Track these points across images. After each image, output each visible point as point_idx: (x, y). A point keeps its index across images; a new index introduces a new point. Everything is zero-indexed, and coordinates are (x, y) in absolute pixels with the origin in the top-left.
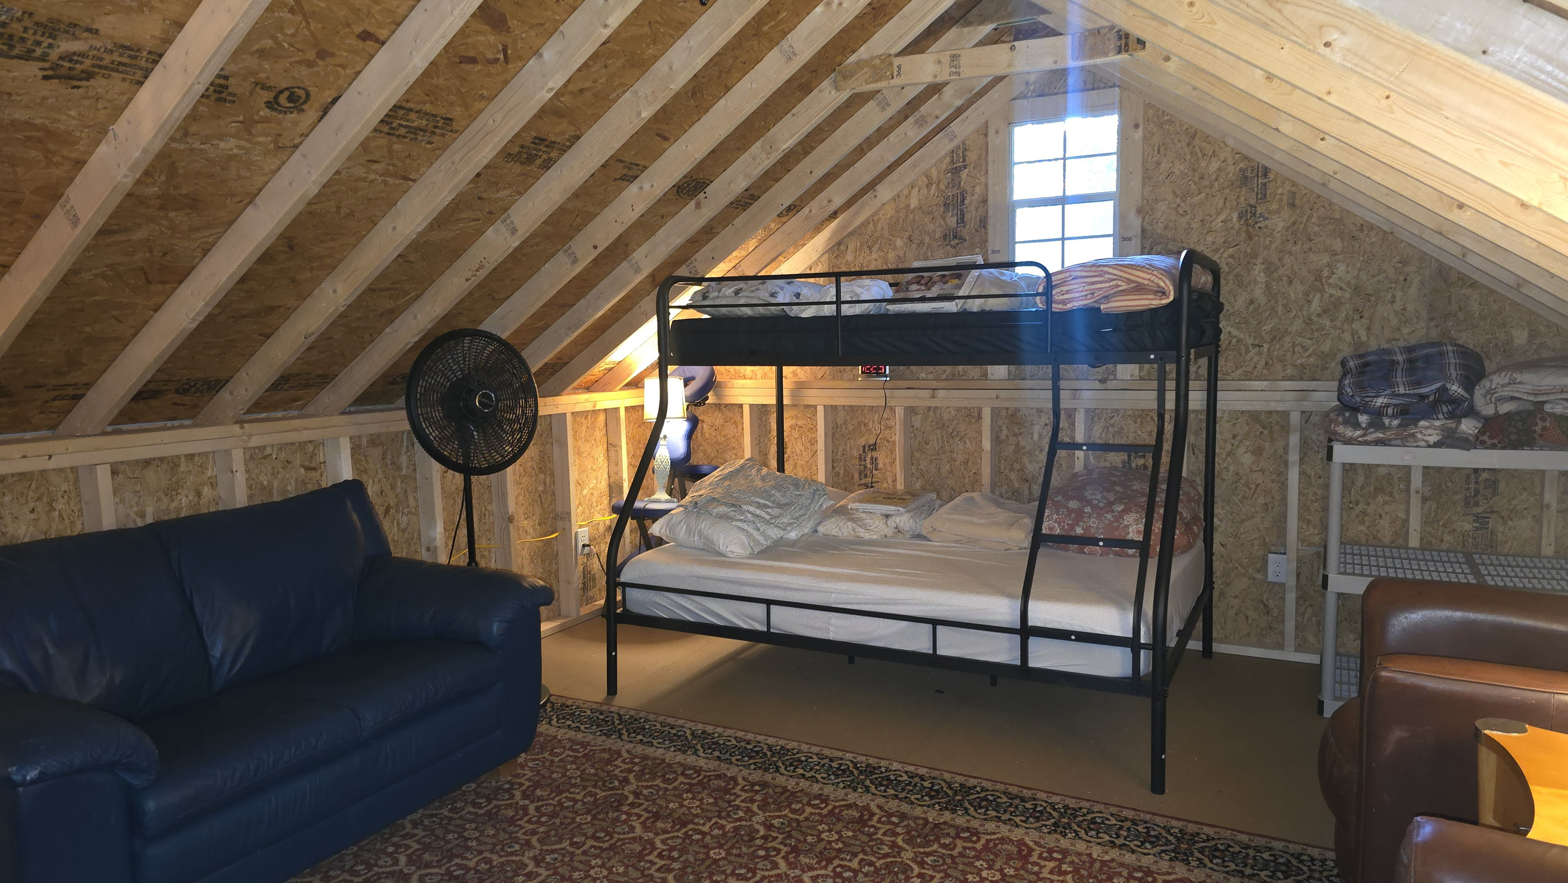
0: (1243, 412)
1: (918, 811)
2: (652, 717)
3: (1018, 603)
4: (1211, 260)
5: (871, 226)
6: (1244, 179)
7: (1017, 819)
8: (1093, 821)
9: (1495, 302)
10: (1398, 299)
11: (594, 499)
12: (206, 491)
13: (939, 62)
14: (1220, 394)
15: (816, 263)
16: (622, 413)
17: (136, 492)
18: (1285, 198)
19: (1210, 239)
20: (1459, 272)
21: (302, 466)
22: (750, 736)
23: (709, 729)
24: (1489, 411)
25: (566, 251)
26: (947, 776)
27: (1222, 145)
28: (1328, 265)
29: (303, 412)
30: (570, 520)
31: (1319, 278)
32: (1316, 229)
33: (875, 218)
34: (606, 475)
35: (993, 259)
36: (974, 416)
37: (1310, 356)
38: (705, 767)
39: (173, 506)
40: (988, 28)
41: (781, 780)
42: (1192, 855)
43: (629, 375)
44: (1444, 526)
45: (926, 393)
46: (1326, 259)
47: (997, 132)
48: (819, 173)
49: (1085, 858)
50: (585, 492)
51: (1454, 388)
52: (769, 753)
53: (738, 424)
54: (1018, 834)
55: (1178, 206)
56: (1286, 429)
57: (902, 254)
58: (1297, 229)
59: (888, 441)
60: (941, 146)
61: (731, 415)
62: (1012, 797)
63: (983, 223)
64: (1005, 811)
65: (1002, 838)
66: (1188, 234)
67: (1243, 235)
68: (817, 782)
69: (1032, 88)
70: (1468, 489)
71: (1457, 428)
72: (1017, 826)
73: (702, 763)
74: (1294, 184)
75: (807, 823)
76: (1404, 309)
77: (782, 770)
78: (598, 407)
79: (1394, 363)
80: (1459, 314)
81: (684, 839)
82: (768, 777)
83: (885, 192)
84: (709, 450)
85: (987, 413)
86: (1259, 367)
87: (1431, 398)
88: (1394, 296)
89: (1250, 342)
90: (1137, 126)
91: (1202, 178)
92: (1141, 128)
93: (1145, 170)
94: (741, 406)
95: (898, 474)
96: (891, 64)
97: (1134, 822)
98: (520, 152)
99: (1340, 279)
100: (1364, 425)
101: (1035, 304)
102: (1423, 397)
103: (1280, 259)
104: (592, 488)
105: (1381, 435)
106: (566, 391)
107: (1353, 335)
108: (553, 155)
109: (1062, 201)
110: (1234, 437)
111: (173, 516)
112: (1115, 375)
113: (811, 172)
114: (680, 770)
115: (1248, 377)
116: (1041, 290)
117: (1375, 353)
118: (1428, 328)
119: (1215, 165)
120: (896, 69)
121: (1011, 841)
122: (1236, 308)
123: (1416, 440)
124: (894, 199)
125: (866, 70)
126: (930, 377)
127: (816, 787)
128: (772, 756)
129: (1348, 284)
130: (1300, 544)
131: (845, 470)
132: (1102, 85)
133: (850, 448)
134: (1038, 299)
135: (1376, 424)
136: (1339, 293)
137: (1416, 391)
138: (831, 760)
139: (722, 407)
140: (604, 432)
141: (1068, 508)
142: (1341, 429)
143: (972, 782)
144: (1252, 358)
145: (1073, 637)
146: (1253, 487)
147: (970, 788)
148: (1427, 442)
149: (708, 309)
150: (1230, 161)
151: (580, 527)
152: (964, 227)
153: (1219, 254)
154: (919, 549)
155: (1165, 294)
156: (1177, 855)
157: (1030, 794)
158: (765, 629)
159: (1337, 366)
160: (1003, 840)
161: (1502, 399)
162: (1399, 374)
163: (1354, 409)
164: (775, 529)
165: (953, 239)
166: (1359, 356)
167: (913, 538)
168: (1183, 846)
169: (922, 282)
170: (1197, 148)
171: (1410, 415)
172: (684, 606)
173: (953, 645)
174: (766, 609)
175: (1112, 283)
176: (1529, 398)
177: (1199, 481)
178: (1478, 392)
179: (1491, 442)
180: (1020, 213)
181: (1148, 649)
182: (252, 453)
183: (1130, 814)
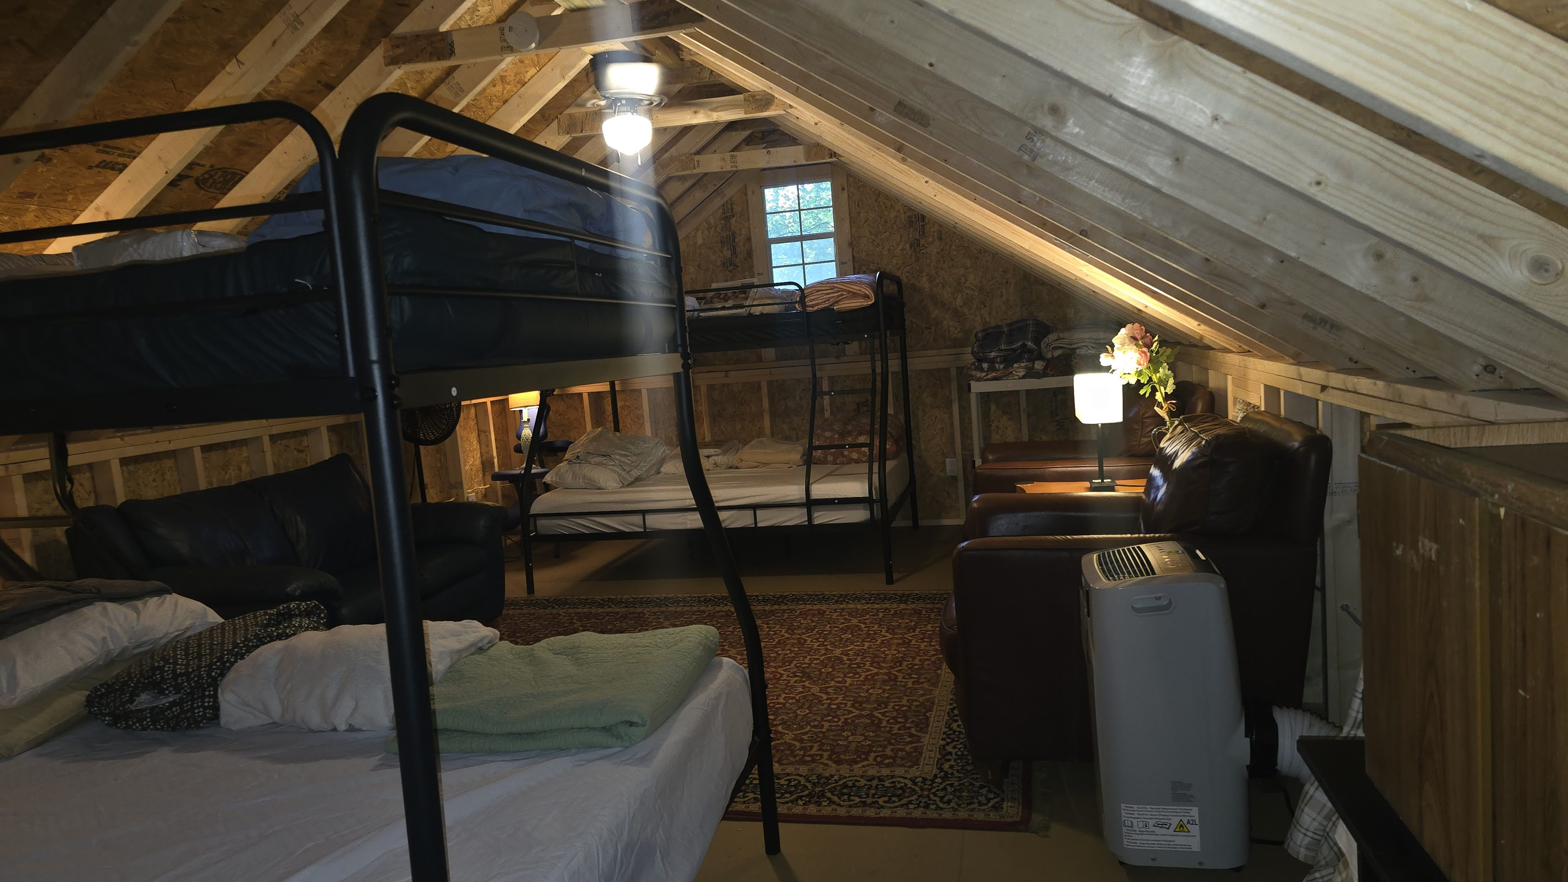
0: (924, 371)
3: (803, 487)
4: (898, 277)
6: (911, 223)
7: (815, 602)
8: (856, 597)
9: (1055, 293)
10: (1004, 294)
11: (473, 473)
13: (724, 159)
14: (908, 361)
16: (489, 405)
18: (936, 234)
19: (894, 261)
20: (1035, 277)
21: (295, 449)
22: (641, 596)
23: (613, 597)
24: (1049, 356)
27: (896, 201)
28: (964, 275)
30: (462, 488)
31: (959, 284)
32: (955, 253)
34: (479, 455)
35: (761, 282)
36: (755, 388)
37: (958, 333)
39: (227, 477)
42: (909, 601)
44: (1042, 430)
45: (721, 375)
46: (962, 271)
47: (753, 193)
49: (854, 609)
50: (468, 467)
51: (1030, 343)
52: (657, 600)
53: (581, 407)
54: (817, 607)
55: (874, 240)
56: (949, 379)
58: (944, 253)
60: (717, 203)
62: (811, 595)
63: (749, 254)
64: (808, 601)
66: (881, 259)
67: (914, 258)
71: (1033, 366)
72: (816, 604)
74: (940, 226)
76: (1008, 300)
79: (1002, 332)
80: (1037, 301)
82: (664, 609)
84: (557, 431)
85: (764, 384)
86: (930, 342)
87: (1019, 351)
88: (1002, 293)
89: (924, 326)
90: (843, 189)
91: (886, 222)
92: (846, 190)
93: (851, 217)
94: (580, 394)
95: (706, 433)
96: (693, 159)
97: (878, 594)
99: (971, 283)
100: (986, 370)
101: (795, 308)
102: (1014, 350)
103: (936, 273)
104: (471, 465)
105: (995, 375)
107: (982, 318)
109: (801, 238)
110: (920, 387)
111: (227, 485)
112: (844, 353)
115: (925, 348)
116: (798, 300)
117: (994, 327)
118: (1022, 311)
119: (893, 214)
120: (696, 162)
121: (813, 609)
122: (913, 305)
123: (1014, 375)
125: (676, 163)
126: (722, 363)
127: (695, 609)
129: (976, 286)
130: (963, 450)
134: (797, 305)
135: (992, 369)
136: (972, 292)
137: (1011, 347)
138: (699, 598)
140: (475, 421)
141: (826, 435)
142: (974, 373)
143: (786, 594)
144: (926, 336)
145: (836, 502)
146: (933, 418)
147: (786, 596)
148: (1018, 376)
150: (902, 211)
151: (469, 493)
152: (737, 257)
153: (900, 272)
154: (733, 473)
155: (869, 298)
156: (901, 601)
157: (820, 593)
158: (642, 530)
159: (973, 338)
160: (809, 610)
161: (1055, 348)
162: (1003, 338)
163: (980, 360)
164: (635, 470)
165: (730, 266)
166: (984, 331)
167: (726, 468)
168: (904, 598)
169: (721, 297)
170: (881, 203)
171: (1008, 361)
172: (581, 524)
173: (767, 519)
174: (642, 517)
175: (839, 293)
176: (1069, 347)
177: (902, 417)
178: (1043, 346)
179: (1051, 373)
180: (774, 248)
181: (877, 502)
182: (272, 438)
183: (876, 592)
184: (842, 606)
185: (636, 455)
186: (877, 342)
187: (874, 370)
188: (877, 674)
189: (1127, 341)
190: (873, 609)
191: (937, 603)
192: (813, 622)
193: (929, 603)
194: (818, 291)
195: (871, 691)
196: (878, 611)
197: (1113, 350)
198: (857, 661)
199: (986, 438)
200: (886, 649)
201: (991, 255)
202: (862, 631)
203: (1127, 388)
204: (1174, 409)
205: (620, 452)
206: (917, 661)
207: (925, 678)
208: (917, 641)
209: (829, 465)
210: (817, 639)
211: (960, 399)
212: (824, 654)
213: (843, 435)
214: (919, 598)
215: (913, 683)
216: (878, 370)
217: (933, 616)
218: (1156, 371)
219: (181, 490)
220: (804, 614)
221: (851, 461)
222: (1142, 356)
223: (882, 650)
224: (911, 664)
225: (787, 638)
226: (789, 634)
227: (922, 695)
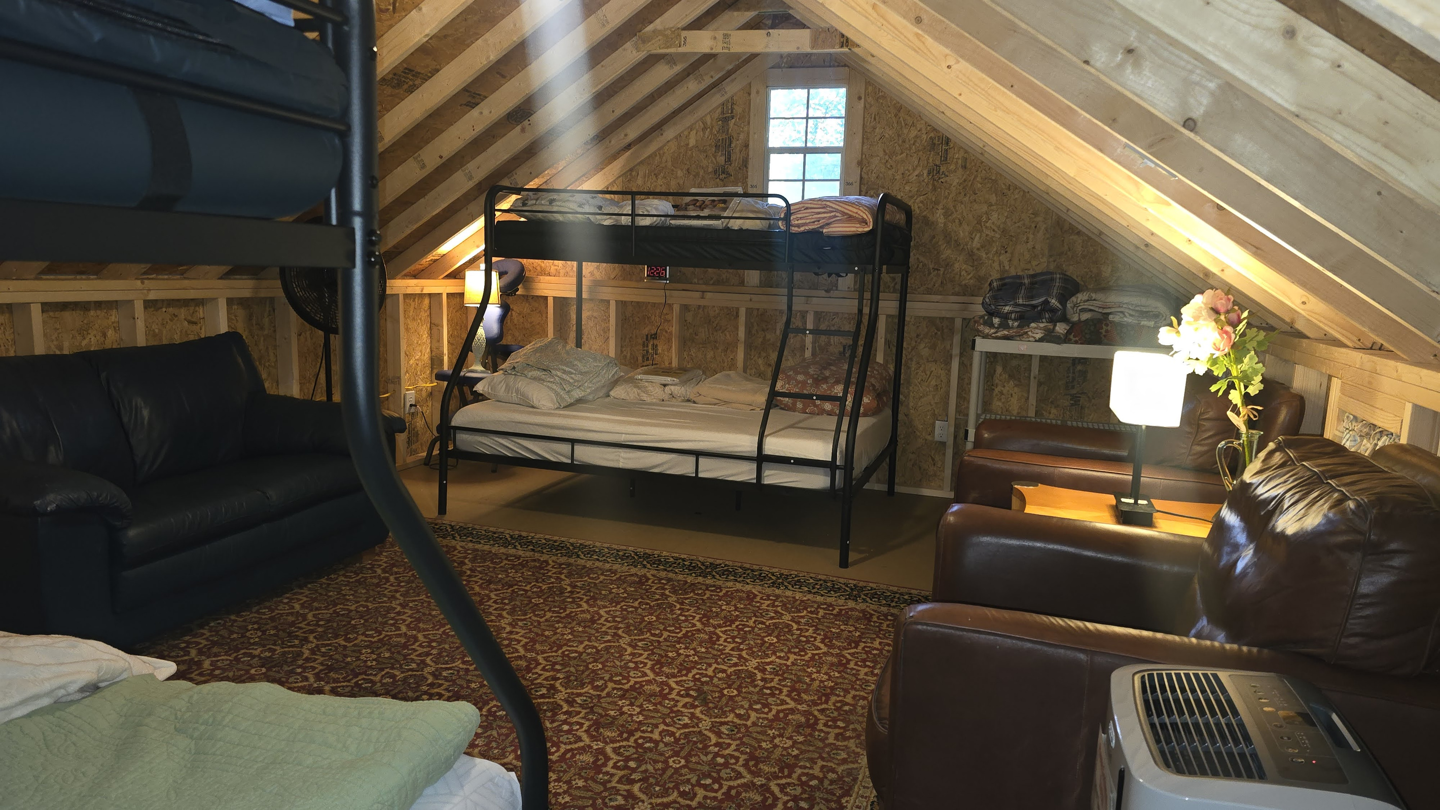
0: (924, 318)
1: (680, 577)
2: (477, 527)
3: (756, 439)
4: (907, 205)
5: (657, 158)
6: (932, 146)
7: (748, 581)
8: (799, 581)
9: (1091, 246)
10: (1030, 240)
11: (419, 368)
12: (110, 333)
13: (715, 38)
14: (908, 304)
15: (612, 184)
16: (444, 297)
17: (56, 329)
18: (960, 162)
19: (908, 188)
21: (185, 319)
22: (556, 538)
23: (524, 534)
24: (1075, 318)
25: (415, 159)
26: (701, 559)
27: (919, 118)
28: (986, 213)
29: (185, 275)
30: (400, 384)
31: (979, 222)
32: (979, 185)
33: (661, 152)
34: (428, 350)
35: (751, 191)
36: (733, 314)
37: (971, 278)
38: (523, 555)
39: (84, 343)
40: (750, 15)
41: (581, 562)
42: (860, 597)
43: (452, 267)
44: (1052, 402)
45: (698, 294)
46: (985, 208)
47: (758, 92)
48: (619, 112)
49: (791, 599)
50: (411, 362)
51: (1053, 301)
52: (571, 548)
53: (544, 313)
54: (748, 588)
55: (887, 161)
56: (952, 331)
57: (681, 183)
58: (967, 185)
59: (666, 332)
60: (716, 100)
61: (537, 305)
62: (746, 569)
63: (745, 163)
64: (740, 577)
65: (737, 590)
66: (893, 183)
67: (930, 187)
68: (608, 562)
69: (785, 61)
70: (1068, 377)
71: (1054, 328)
72: (748, 584)
73: (521, 553)
74: (966, 152)
75: (601, 584)
76: (1034, 248)
77: (582, 556)
78: (424, 292)
79: (1022, 284)
80: (1069, 253)
81: (512, 594)
82: (572, 560)
83: (670, 133)
84: (517, 334)
85: (742, 312)
86: (937, 285)
87: (1039, 308)
88: (1028, 239)
89: (931, 267)
90: (860, 98)
91: (904, 142)
92: (863, 100)
93: (864, 132)
94: (546, 298)
95: (673, 357)
96: (679, 35)
97: (825, 581)
98: (392, 78)
99: (993, 223)
100: (996, 326)
101: (779, 226)
102: (1034, 307)
103: (954, 207)
104: (418, 360)
105: (1007, 333)
106: (399, 276)
107: (1000, 265)
108: (417, 82)
109: (806, 151)
110: (918, 336)
112: (837, 287)
113: (613, 111)
114: (504, 557)
115: (929, 292)
116: (782, 216)
117: (1013, 277)
118: (1049, 262)
119: (913, 133)
120: (683, 39)
121: (743, 591)
122: (923, 241)
123: (1029, 336)
124: (676, 138)
125: (660, 37)
126: (701, 282)
127: (607, 566)
128: (574, 549)
129: (999, 227)
130: (958, 414)
131: (631, 354)
132: (836, 64)
133: (636, 336)
134: (780, 223)
135: (1004, 325)
136: (992, 234)
137: (1030, 303)
138: (618, 551)
139: (530, 299)
140: (428, 312)
141: (796, 380)
142: (981, 328)
143: (718, 562)
144: (932, 279)
145: (792, 461)
146: (928, 373)
147: (717, 565)
148: (1034, 338)
149: (527, 213)
150: (924, 131)
151: (408, 390)
152: (730, 165)
153: (912, 201)
154: (688, 408)
155: (867, 224)
156: (850, 597)
157: (757, 567)
158: (569, 461)
159: (986, 286)
160: (737, 591)
161: (1084, 310)
162: (1023, 291)
163: (991, 314)
164: (578, 390)
165: (722, 173)
166: (1001, 279)
167: (683, 401)
168: (854, 593)
169: (698, 204)
170: (901, 119)
171: (1025, 319)
172: (504, 445)
173: (710, 470)
174: (570, 446)
175: (832, 214)
176: (1100, 311)
177: (892, 368)
178: (1069, 305)
179: (1074, 339)
180: (773, 157)
181: (841, 469)
182: (149, 305)
183: (823, 577)
184: (777, 592)
185: (581, 373)
186: (868, 278)
187: (860, 311)
188: (792, 711)
189: (1204, 313)
190: (815, 602)
191: (894, 607)
192: (736, 609)
193: (884, 605)
194: (807, 208)
195: (777, 741)
196: (819, 607)
197: (1179, 324)
198: (772, 684)
199: (986, 405)
200: (814, 670)
201: (1022, 193)
202: (792, 635)
203: (1192, 378)
204: (1255, 416)
205: (564, 368)
206: (849, 699)
207: (854, 730)
208: (856, 664)
209: (797, 413)
210: (733, 638)
211: (961, 355)
212: (735, 665)
213: (817, 381)
214: (874, 595)
215: (837, 737)
216: (866, 310)
217: (884, 627)
218: (1239, 361)
219: (15, 352)
220: (729, 596)
221: (822, 412)
222: (1223, 338)
223: (809, 670)
224: (840, 701)
225: (698, 630)
226: (703, 623)
227: (844, 761)
